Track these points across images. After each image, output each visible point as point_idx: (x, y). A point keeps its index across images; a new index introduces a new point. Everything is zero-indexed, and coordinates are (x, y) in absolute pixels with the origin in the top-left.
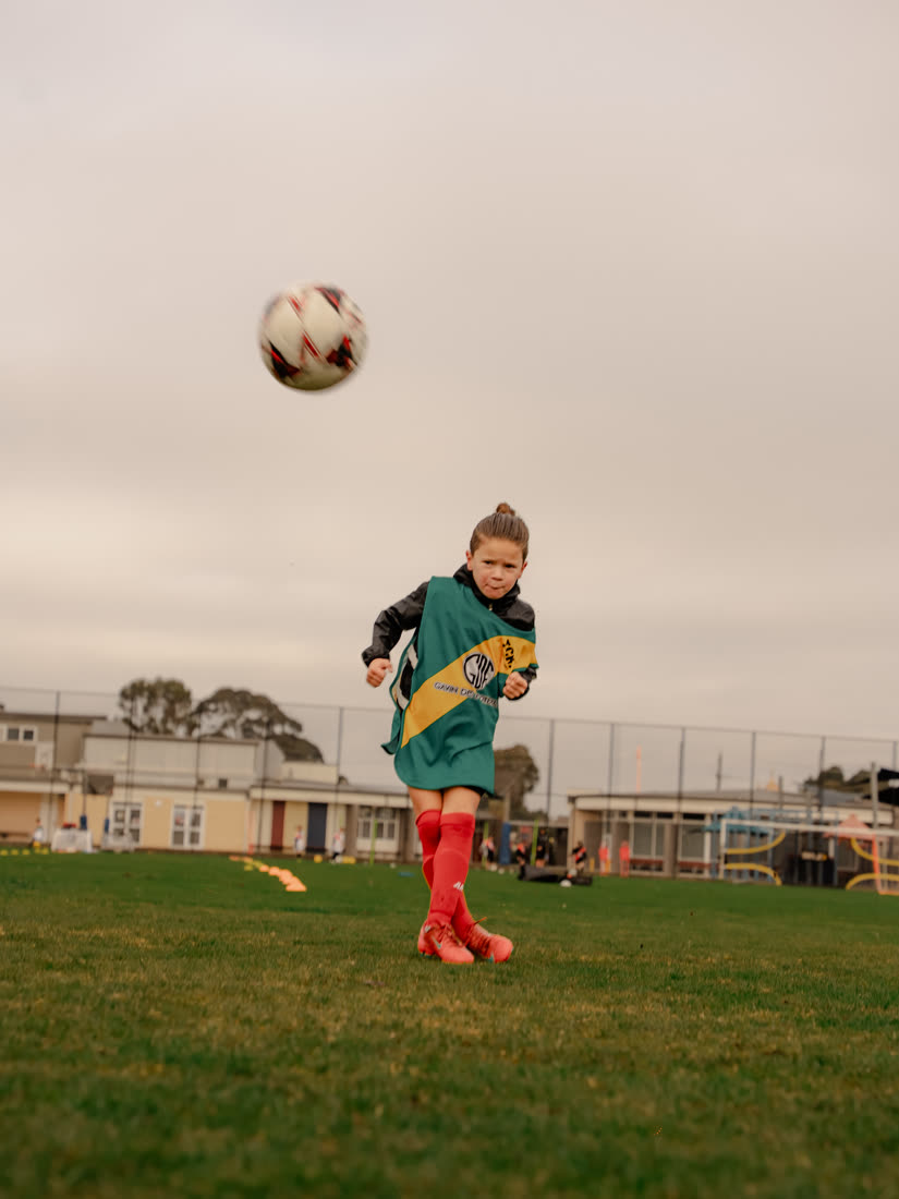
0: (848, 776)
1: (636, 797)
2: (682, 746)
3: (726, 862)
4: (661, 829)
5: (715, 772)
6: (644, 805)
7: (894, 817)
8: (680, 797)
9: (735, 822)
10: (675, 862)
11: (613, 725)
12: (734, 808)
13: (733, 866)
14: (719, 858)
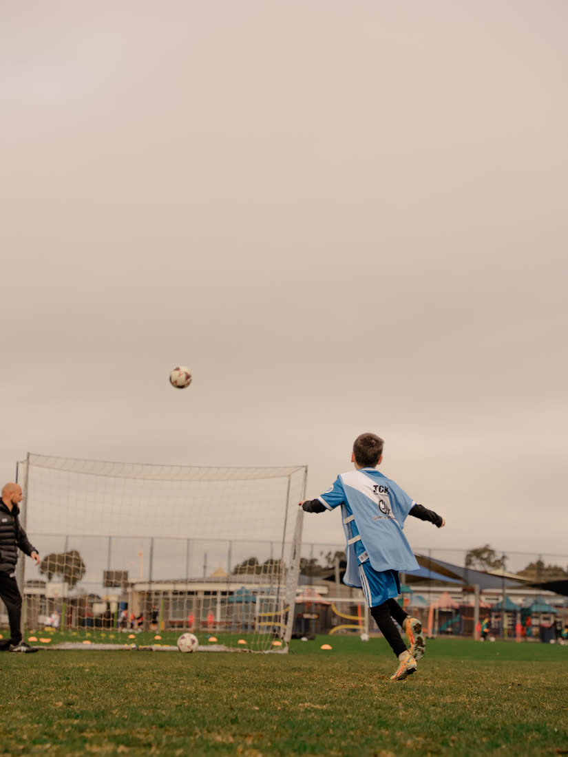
0: (261, 562)
1: (175, 582)
2: (230, 552)
3: (260, 621)
4: (190, 603)
5: (202, 564)
6: (180, 587)
7: (329, 590)
8: (186, 582)
9: (264, 597)
10: (198, 622)
11: (188, 540)
12: (243, 588)
13: (263, 624)
14: (255, 619)
